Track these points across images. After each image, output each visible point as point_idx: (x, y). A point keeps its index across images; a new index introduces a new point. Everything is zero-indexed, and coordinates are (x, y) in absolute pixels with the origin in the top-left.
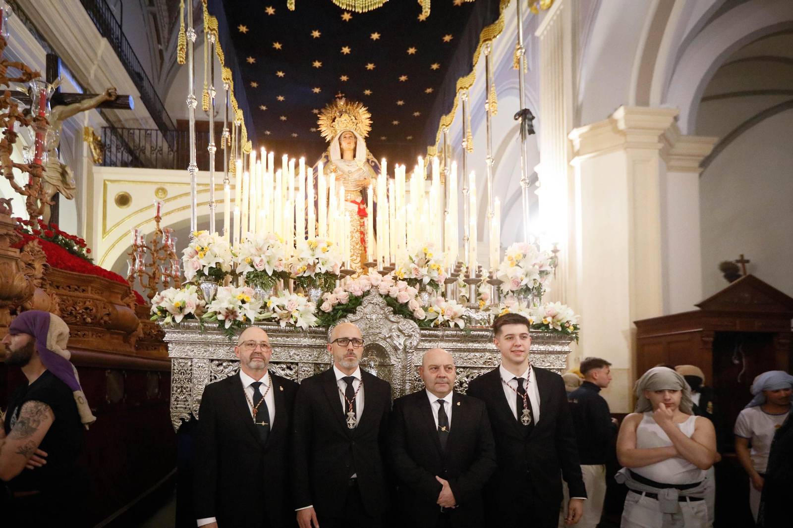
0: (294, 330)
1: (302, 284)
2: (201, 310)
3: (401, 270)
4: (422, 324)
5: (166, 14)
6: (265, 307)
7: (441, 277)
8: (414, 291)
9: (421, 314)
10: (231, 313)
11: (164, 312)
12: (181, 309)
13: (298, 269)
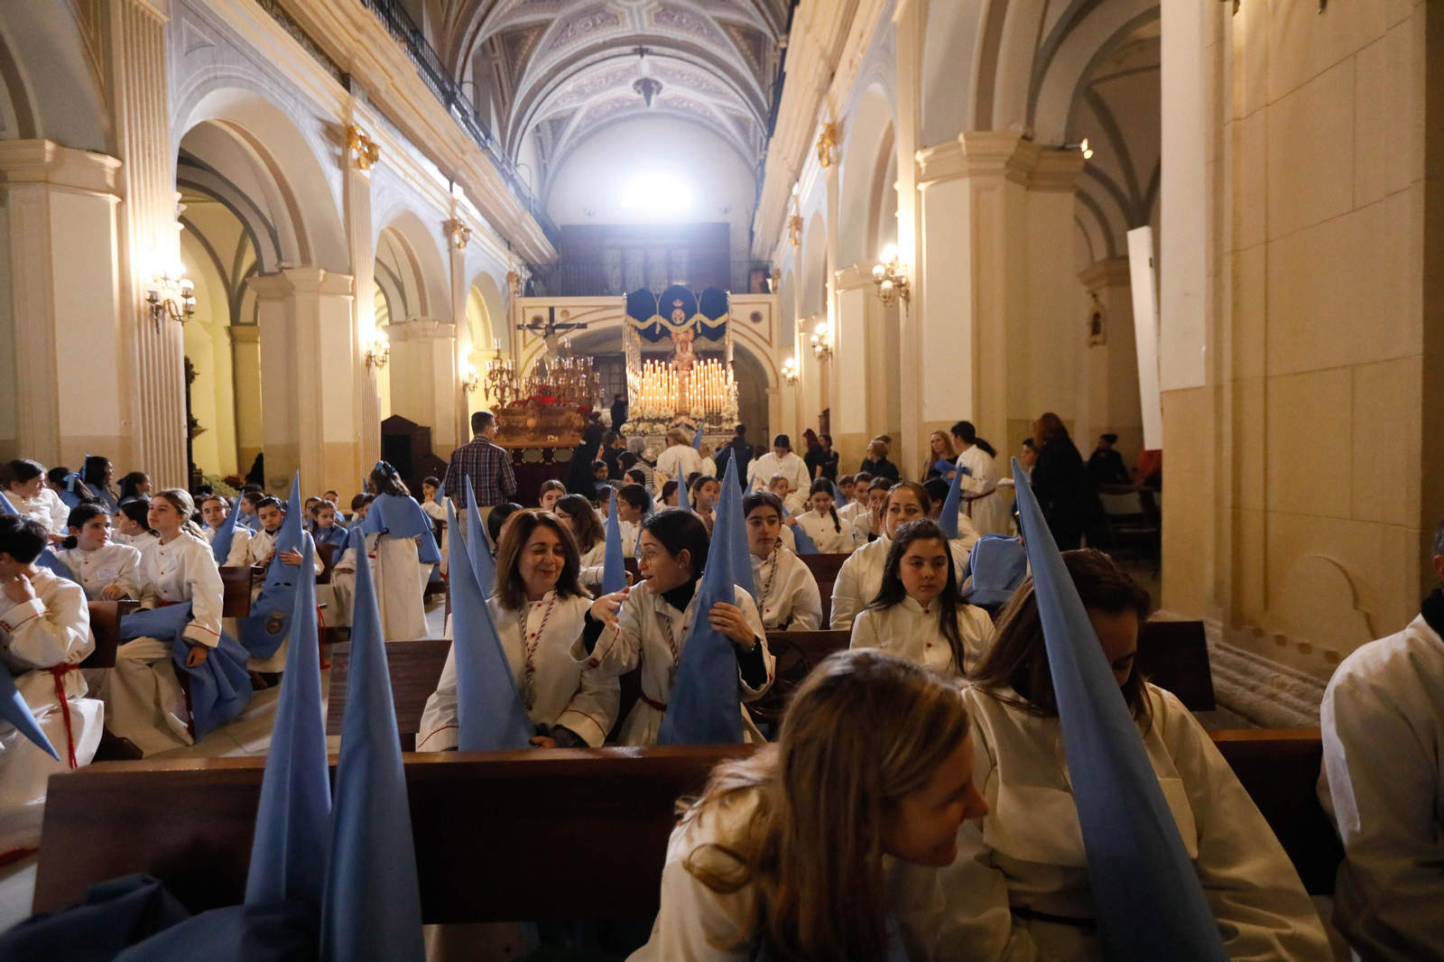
0: (660, 435)
1: (662, 421)
2: (635, 430)
3: (691, 416)
4: (696, 431)
5: (550, 137)
6: (652, 429)
7: (703, 416)
8: (694, 422)
9: (696, 428)
10: (643, 431)
11: (625, 432)
12: (629, 430)
13: (661, 417)
